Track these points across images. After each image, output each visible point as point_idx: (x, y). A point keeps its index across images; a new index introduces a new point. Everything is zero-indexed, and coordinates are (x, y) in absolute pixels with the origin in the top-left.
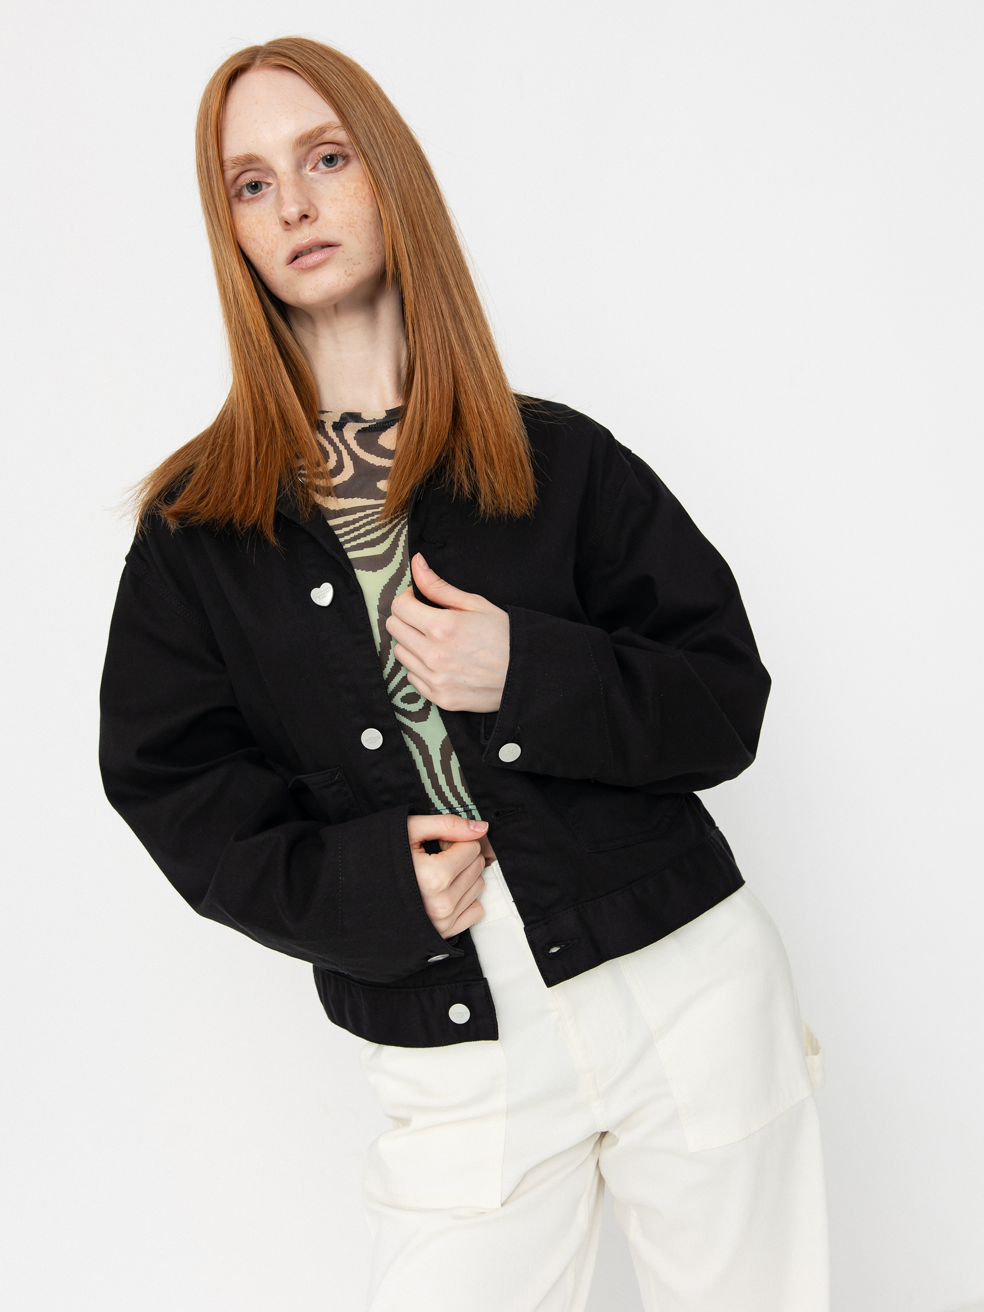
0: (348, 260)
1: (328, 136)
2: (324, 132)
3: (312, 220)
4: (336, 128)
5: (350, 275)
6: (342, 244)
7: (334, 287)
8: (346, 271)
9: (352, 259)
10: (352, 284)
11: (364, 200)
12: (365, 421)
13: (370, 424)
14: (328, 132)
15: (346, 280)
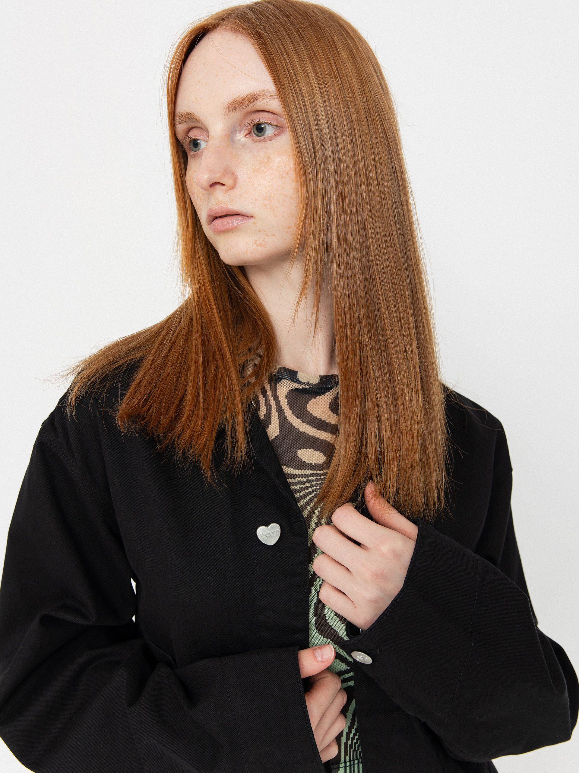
0: (260, 231)
1: (260, 104)
2: (256, 99)
3: (228, 188)
4: (270, 96)
5: (260, 245)
6: (255, 216)
7: (242, 253)
8: (256, 241)
9: (264, 231)
10: (262, 253)
11: (287, 174)
12: (299, 382)
13: (304, 386)
14: (260, 100)
15: (254, 249)
